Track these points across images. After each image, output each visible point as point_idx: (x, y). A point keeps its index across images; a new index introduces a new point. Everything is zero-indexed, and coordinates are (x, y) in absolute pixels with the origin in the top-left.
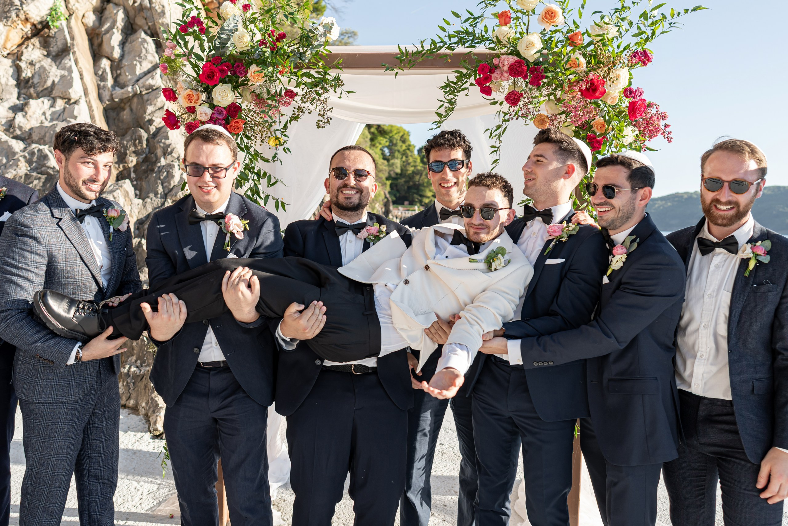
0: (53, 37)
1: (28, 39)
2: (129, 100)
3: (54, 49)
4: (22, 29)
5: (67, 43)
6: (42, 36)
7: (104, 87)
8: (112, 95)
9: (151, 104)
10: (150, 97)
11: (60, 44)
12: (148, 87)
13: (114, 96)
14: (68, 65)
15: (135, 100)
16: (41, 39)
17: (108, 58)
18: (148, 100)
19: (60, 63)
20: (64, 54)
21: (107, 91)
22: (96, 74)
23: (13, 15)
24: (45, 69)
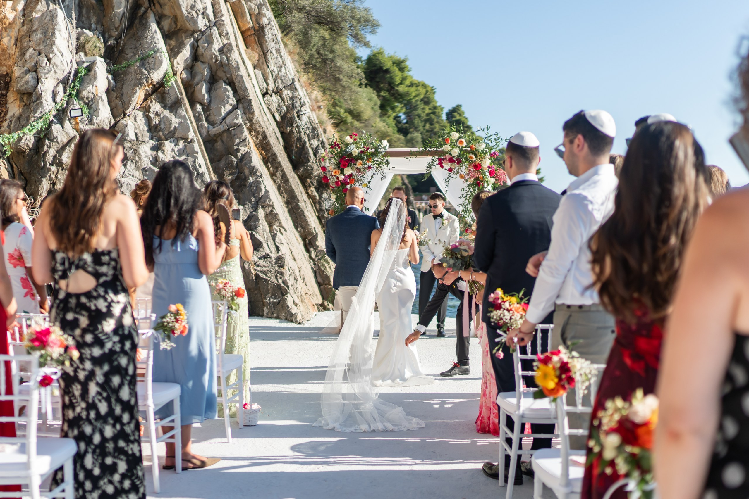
0: (168, 93)
1: (150, 95)
2: (220, 135)
3: (169, 102)
4: (147, 90)
5: (178, 97)
6: (160, 93)
7: (202, 126)
8: (208, 132)
9: (238, 138)
10: (236, 132)
11: (173, 98)
12: (233, 125)
13: (210, 132)
14: (183, 114)
15: (225, 135)
16: (159, 95)
17: (201, 104)
18: (235, 135)
19: (176, 112)
20: (177, 106)
21: (204, 128)
22: (194, 116)
23: (145, 82)
24: (167, 117)
